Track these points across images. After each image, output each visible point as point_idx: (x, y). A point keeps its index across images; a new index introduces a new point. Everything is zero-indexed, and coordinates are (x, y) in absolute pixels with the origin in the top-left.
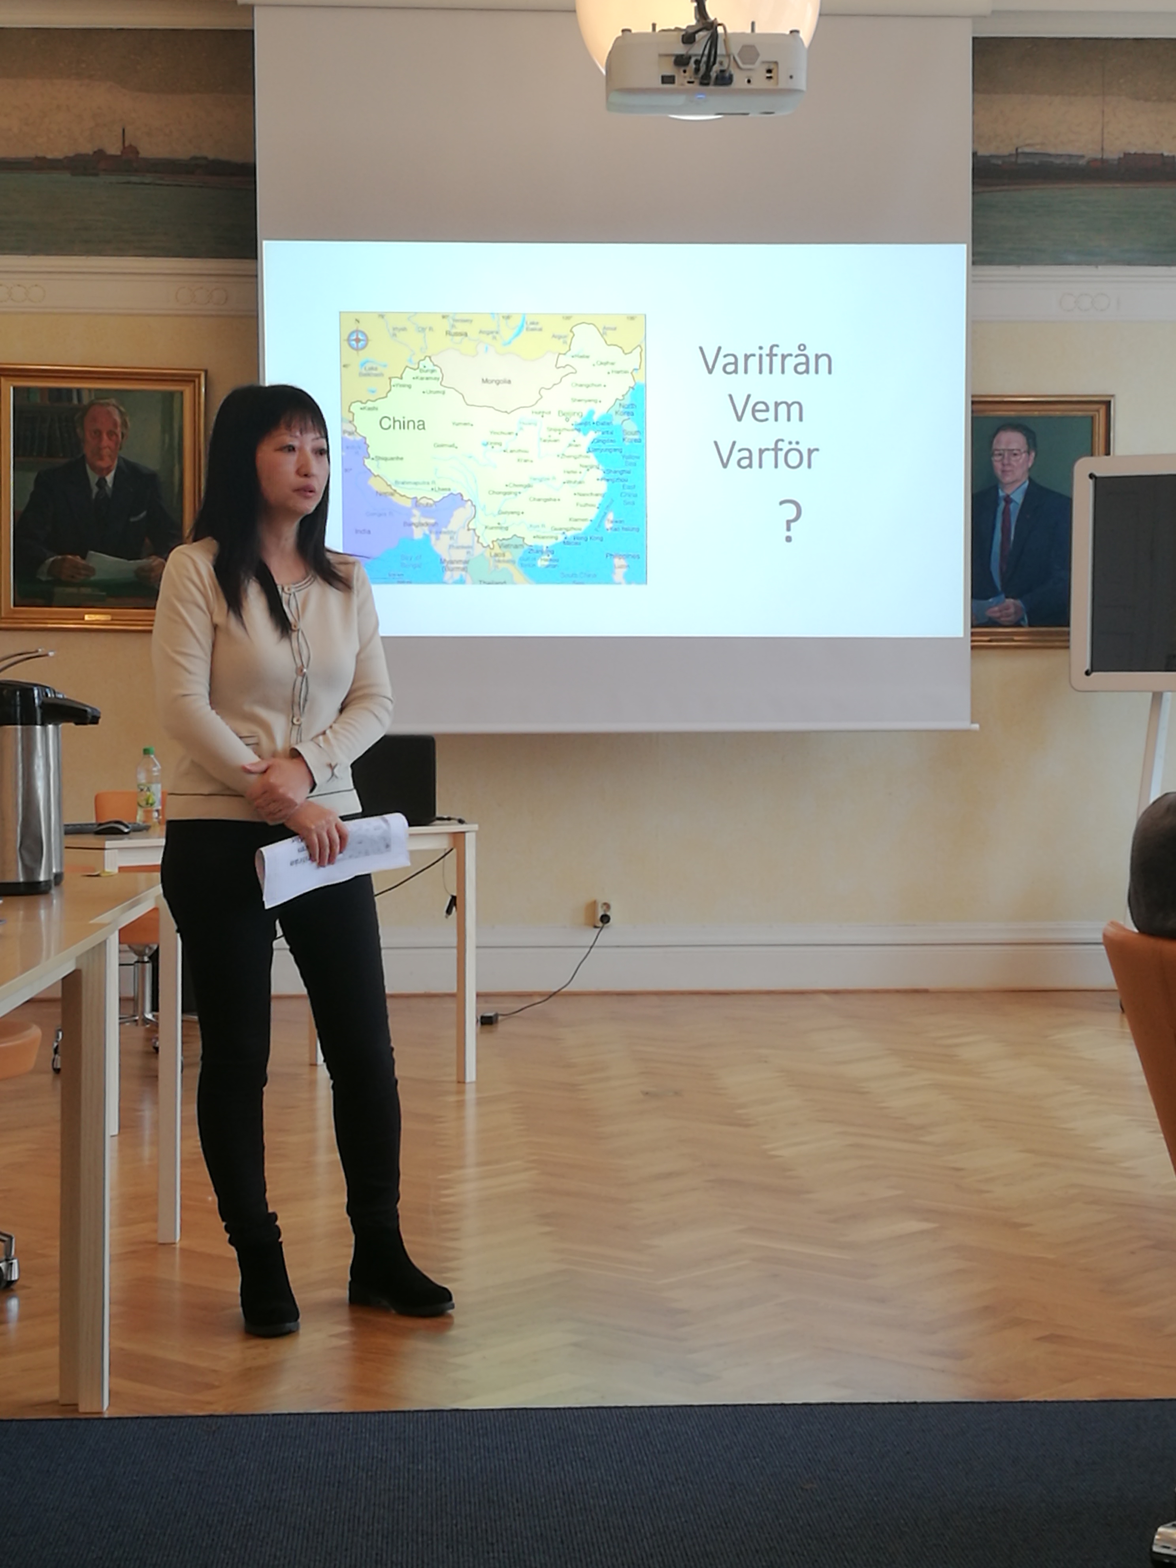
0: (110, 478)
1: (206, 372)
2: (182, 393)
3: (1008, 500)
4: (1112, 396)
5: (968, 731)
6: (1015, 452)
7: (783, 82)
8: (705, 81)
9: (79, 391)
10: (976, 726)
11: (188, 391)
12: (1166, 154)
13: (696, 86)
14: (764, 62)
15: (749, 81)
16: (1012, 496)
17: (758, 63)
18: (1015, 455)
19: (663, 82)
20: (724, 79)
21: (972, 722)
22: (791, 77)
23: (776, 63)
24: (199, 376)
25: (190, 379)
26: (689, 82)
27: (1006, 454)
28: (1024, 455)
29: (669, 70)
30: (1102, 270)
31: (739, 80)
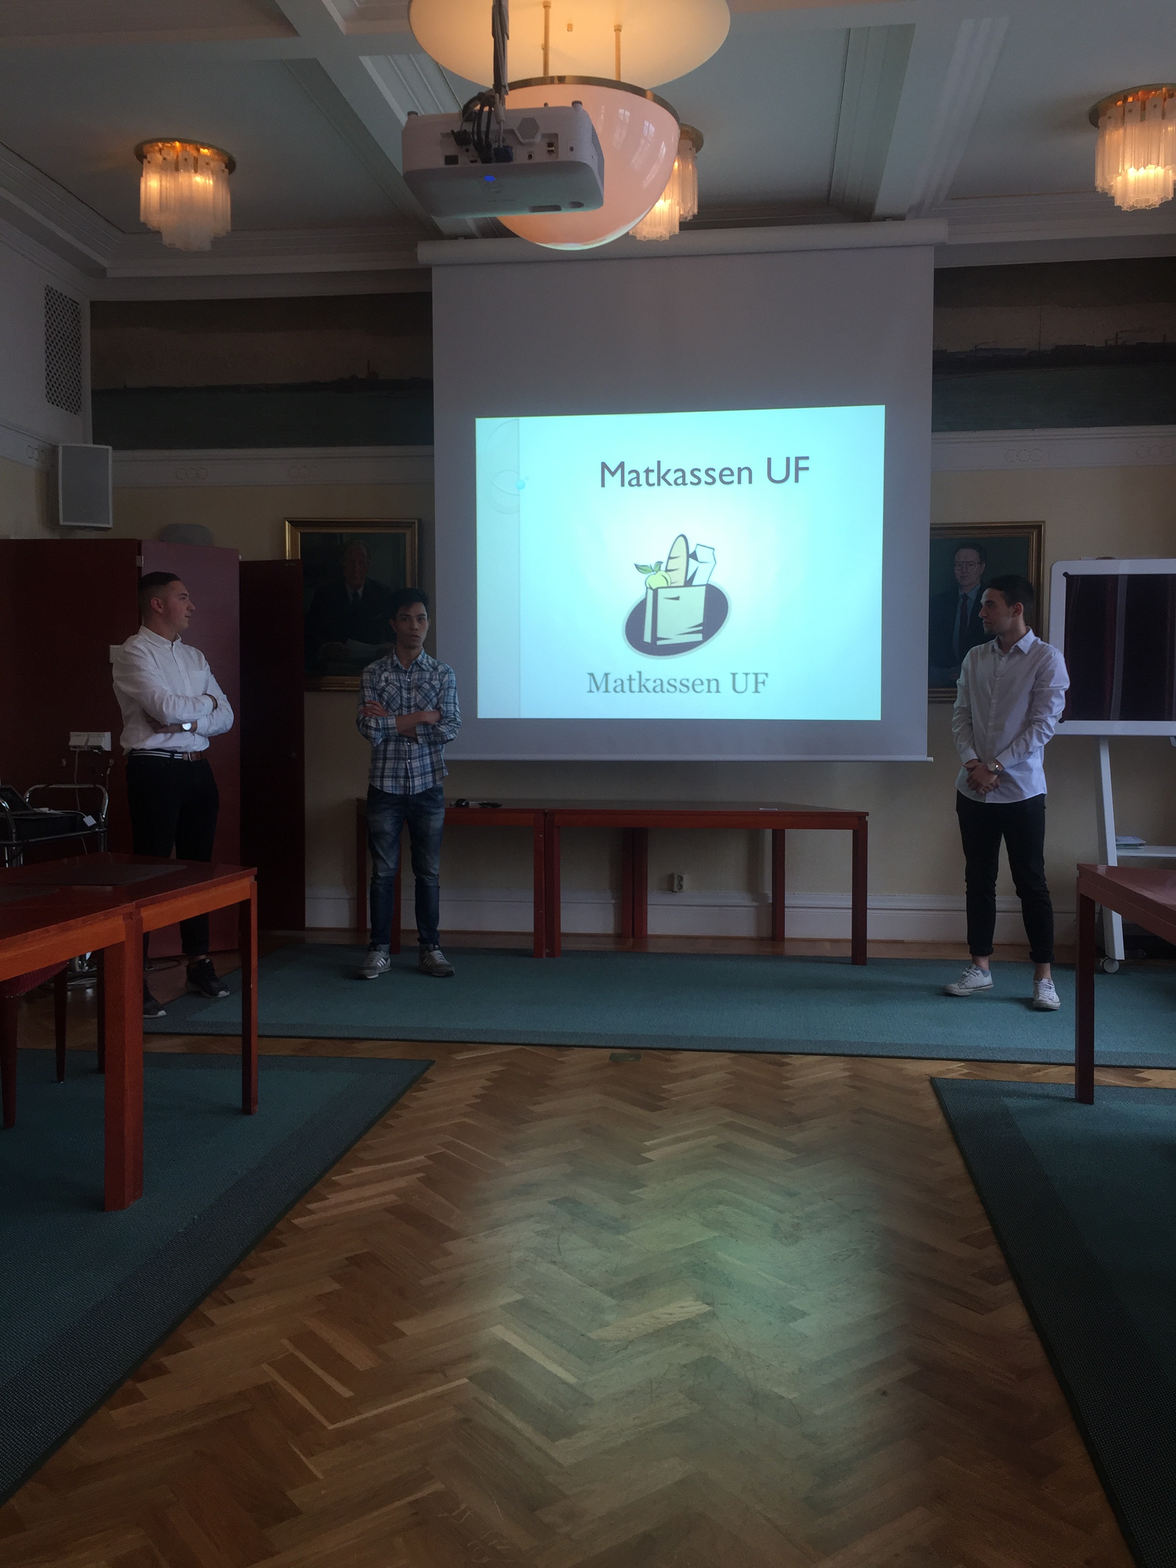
0: (360, 591)
1: (420, 521)
2: (404, 534)
3: (966, 597)
4: (1044, 522)
5: (927, 762)
6: (971, 563)
7: (563, 155)
8: (486, 160)
9: (341, 534)
10: (931, 759)
11: (408, 533)
12: (1087, 345)
13: (479, 165)
14: (544, 136)
15: (530, 157)
16: (968, 595)
17: (538, 139)
18: (971, 565)
19: (447, 163)
20: (505, 155)
21: (928, 756)
22: (572, 149)
23: (556, 136)
24: (414, 523)
25: (410, 525)
26: (472, 162)
27: (964, 566)
28: (977, 566)
29: (452, 149)
30: (1038, 432)
31: (520, 156)
